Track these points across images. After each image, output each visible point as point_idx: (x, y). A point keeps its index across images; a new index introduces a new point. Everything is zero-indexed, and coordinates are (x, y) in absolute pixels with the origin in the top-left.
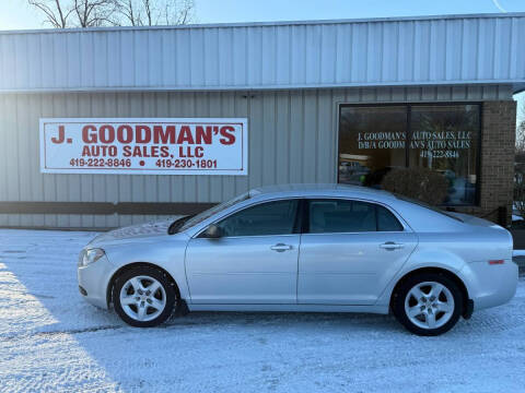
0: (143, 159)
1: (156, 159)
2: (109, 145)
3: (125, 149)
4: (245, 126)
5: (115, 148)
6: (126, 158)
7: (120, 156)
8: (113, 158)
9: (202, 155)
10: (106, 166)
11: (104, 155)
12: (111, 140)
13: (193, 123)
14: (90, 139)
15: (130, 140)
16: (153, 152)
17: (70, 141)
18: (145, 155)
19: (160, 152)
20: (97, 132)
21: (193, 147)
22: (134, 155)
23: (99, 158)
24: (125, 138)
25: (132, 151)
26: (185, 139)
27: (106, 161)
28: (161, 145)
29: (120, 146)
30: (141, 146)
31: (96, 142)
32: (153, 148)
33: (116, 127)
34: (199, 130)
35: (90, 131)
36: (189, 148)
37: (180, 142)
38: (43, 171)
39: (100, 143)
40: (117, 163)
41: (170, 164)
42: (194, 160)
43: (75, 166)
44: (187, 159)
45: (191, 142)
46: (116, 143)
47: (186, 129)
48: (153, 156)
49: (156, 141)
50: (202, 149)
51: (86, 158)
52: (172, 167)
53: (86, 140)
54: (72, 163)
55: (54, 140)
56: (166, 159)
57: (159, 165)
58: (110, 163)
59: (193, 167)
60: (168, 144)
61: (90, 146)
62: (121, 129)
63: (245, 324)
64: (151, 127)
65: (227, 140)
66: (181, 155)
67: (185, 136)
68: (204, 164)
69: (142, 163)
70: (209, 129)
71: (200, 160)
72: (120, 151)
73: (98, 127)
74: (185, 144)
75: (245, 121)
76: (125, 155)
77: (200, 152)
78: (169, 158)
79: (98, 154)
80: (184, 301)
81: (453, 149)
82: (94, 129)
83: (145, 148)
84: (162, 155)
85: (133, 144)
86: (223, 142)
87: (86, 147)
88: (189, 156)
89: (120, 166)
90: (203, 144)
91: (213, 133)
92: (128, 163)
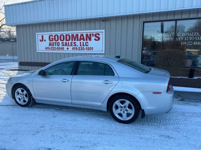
0: (68, 47)
1: (72, 47)
2: (57, 42)
3: (62, 43)
4: (104, 33)
5: (59, 43)
6: (62, 47)
7: (61, 46)
8: (58, 47)
9: (88, 45)
10: (56, 50)
11: (56, 46)
12: (58, 40)
13: (85, 32)
14: (51, 40)
15: (63, 40)
16: (71, 44)
17: (45, 41)
18: (69, 46)
19: (73, 44)
20: (53, 37)
21: (85, 42)
22: (65, 46)
23: (54, 47)
24: (62, 39)
25: (64, 44)
26: (82, 39)
27: (56, 48)
28: (74, 41)
29: (60, 42)
30: (67, 42)
31: (53, 41)
32: (71, 43)
33: (59, 35)
34: (87, 35)
35: (51, 37)
36: (83, 43)
37: (80, 40)
38: (38, 51)
39: (54, 41)
40: (60, 49)
41: (77, 49)
42: (85, 47)
43: (47, 50)
44: (82, 47)
45: (84, 40)
46: (59, 41)
47: (82, 35)
48: (71, 46)
49: (72, 40)
50: (88, 43)
51: (50, 47)
52: (78, 50)
53: (50, 40)
54: (46, 49)
55: (40, 40)
56: (75, 47)
57: (73, 49)
58: (57, 49)
59: (85, 50)
60: (76, 41)
61: (51, 42)
62: (61, 36)
63: (57, 110)
64: (70, 35)
65: (97, 39)
66: (81, 45)
67: (82, 38)
68: (89, 49)
69: (68, 49)
70: (90, 35)
71: (87, 47)
72: (61, 44)
73: (54, 35)
74: (82, 41)
75: (104, 31)
76: (62, 45)
77: (87, 44)
78: (76, 46)
79: (54, 45)
80: (34, 99)
81: (198, 41)
82: (52, 36)
83: (68, 43)
84: (74, 45)
85: (65, 41)
86: (95, 40)
87: (50, 43)
88: (83, 45)
89: (61, 50)
90: (88, 41)
91: (92, 36)
92: (63, 49)
